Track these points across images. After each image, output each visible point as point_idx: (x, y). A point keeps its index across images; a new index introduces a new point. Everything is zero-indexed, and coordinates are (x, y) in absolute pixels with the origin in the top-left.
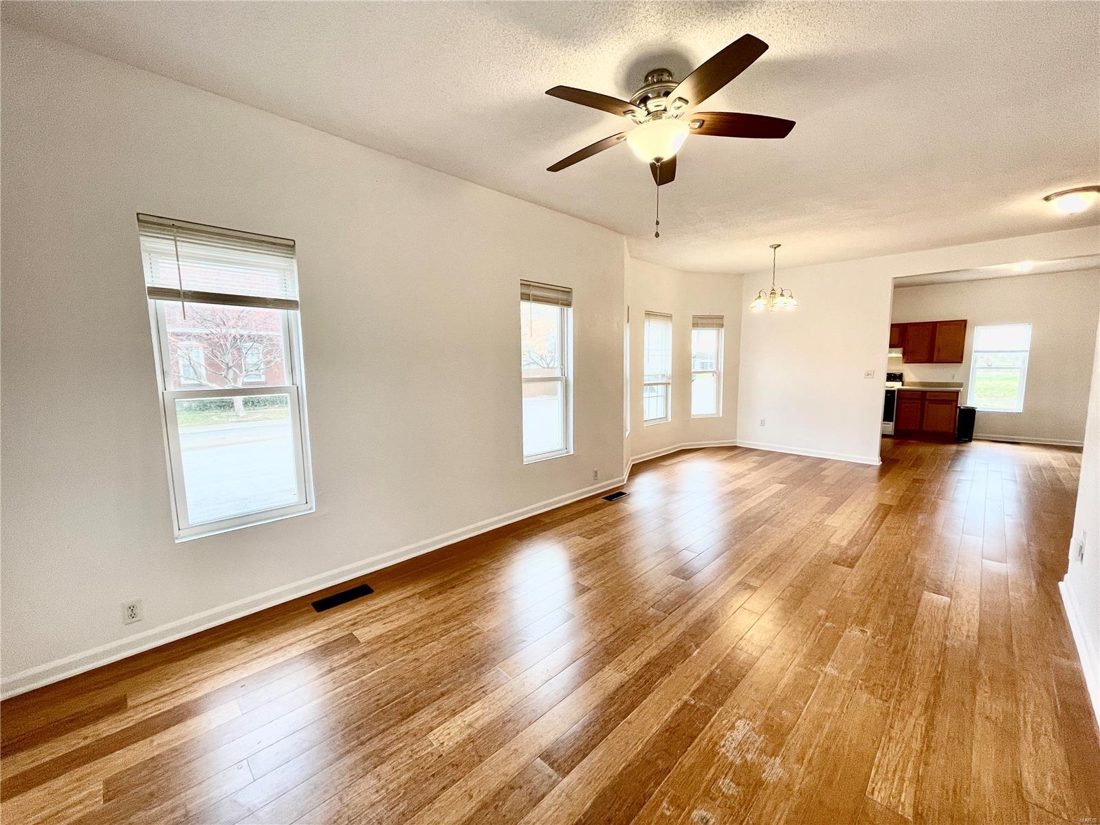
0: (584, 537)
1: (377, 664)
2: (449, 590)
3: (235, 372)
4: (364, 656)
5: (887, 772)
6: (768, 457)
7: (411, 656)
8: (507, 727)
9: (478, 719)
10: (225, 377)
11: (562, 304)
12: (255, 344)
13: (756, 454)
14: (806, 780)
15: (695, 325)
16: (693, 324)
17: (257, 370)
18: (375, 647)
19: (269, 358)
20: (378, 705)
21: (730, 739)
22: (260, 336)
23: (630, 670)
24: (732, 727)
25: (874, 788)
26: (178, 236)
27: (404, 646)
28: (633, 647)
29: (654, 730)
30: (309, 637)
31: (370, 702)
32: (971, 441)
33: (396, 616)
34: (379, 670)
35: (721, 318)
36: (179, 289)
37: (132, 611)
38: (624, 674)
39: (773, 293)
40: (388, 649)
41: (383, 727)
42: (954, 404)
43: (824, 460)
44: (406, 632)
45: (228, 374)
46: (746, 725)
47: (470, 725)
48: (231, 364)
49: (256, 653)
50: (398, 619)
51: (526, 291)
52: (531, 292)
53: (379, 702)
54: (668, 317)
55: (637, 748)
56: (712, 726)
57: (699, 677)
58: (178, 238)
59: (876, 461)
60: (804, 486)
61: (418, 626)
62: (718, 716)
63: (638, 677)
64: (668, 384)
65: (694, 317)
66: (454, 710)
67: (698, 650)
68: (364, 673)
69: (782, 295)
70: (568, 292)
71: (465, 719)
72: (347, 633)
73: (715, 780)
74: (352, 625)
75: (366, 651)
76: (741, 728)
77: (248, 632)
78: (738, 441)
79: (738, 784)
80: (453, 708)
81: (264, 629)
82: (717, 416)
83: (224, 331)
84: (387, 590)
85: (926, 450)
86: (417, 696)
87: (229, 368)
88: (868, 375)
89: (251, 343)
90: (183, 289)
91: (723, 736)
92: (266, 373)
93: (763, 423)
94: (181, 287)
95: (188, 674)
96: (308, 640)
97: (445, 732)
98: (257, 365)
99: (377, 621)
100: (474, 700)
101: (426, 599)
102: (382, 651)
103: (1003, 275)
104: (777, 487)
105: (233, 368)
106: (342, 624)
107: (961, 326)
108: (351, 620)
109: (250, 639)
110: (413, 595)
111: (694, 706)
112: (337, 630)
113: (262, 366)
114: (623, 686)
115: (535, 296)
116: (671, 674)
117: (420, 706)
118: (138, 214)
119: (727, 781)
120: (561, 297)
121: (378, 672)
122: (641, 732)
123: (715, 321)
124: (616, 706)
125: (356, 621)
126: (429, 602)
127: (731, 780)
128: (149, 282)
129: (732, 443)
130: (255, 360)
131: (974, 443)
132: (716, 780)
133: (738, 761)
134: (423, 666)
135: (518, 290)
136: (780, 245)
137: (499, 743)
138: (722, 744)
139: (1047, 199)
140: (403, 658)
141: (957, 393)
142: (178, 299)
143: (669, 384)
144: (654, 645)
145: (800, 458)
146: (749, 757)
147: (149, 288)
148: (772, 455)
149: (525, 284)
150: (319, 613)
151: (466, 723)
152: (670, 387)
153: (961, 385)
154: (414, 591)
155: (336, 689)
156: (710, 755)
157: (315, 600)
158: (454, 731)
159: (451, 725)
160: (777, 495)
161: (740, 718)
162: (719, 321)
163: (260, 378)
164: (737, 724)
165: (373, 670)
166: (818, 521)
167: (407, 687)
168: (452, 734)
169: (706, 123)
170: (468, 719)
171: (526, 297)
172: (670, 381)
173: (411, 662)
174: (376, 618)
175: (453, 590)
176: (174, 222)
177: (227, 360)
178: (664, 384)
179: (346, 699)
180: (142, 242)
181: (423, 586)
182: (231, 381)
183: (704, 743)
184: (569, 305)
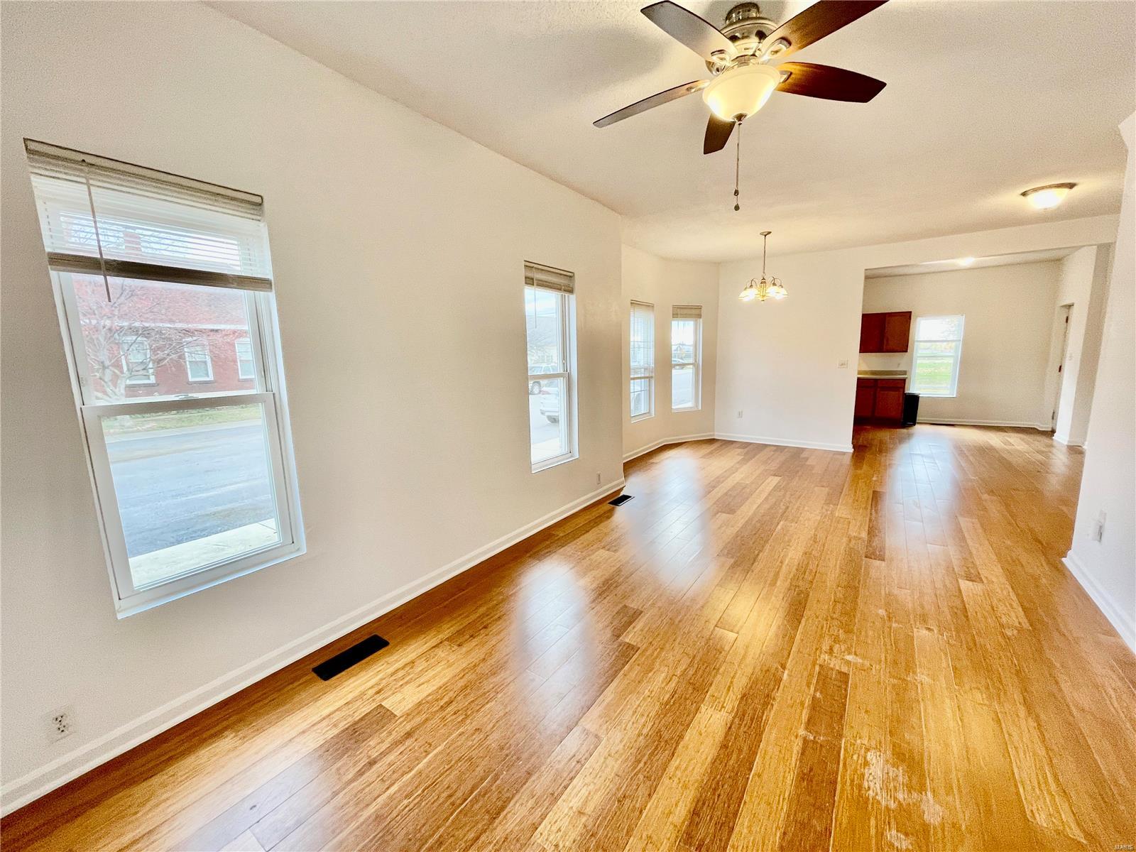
0: (608, 550)
1: (430, 744)
2: (482, 632)
3: (114, 372)
4: (409, 735)
5: (1033, 789)
6: (750, 450)
7: (469, 727)
8: (626, 807)
9: (586, 802)
10: (101, 379)
11: (565, 291)
12: (139, 339)
13: (737, 446)
14: (967, 814)
15: (675, 316)
16: (673, 314)
17: (144, 369)
18: (418, 720)
19: (161, 355)
20: (453, 804)
21: (871, 778)
22: (145, 329)
23: (729, 707)
24: (866, 763)
25: (1032, 811)
26: (93, 179)
27: (455, 713)
28: (719, 676)
29: (789, 782)
30: (324, 719)
31: (441, 800)
32: (915, 425)
33: (431, 673)
34: (435, 752)
35: (699, 308)
36: (99, 256)
37: (61, 724)
38: (723, 713)
39: (763, 282)
40: (436, 720)
41: (471, 835)
42: (901, 390)
43: (803, 450)
44: (451, 694)
45: (104, 374)
46: (878, 758)
47: (581, 813)
48: (107, 363)
49: (256, 753)
50: (434, 677)
51: (530, 275)
52: (537, 275)
53: (453, 799)
54: (649, 306)
55: (782, 808)
56: (845, 764)
57: (802, 704)
58: (91, 182)
59: (849, 449)
60: (797, 478)
61: (461, 683)
62: (845, 750)
63: (740, 715)
64: (649, 378)
65: (674, 307)
66: (552, 794)
67: (786, 672)
68: (418, 760)
69: (774, 284)
70: (571, 277)
71: (571, 805)
72: (374, 705)
73: (880, 834)
74: (378, 692)
75: (408, 728)
76: (874, 761)
77: (234, 723)
78: (716, 433)
79: (906, 835)
80: (550, 791)
81: (257, 715)
82: (696, 409)
83: (94, 322)
84: (405, 639)
85: (884, 435)
86: (498, 782)
87: (104, 368)
88: (842, 365)
89: (134, 338)
90: (105, 257)
91: (863, 775)
92: (157, 375)
93: (740, 415)
94: (101, 254)
95: (165, 801)
96: (324, 723)
97: (555, 828)
98: (145, 363)
99: (407, 683)
100: (571, 775)
101: (459, 645)
102: (429, 725)
103: (950, 268)
104: (774, 481)
105: (110, 367)
106: (363, 693)
107: (906, 317)
108: (372, 687)
109: (241, 734)
110: (441, 643)
111: (814, 742)
112: (358, 703)
113: (151, 365)
114: (730, 728)
115: (539, 280)
116: (772, 705)
117: (508, 795)
118: (25, 140)
119: (894, 832)
120: (563, 282)
121: (436, 756)
122: (776, 783)
123: (694, 312)
124: (734, 756)
125: (380, 687)
126: (464, 649)
127: (897, 831)
128: (52, 245)
129: (711, 435)
130: (140, 358)
131: (917, 426)
132: (882, 834)
133: (893, 805)
134: (490, 737)
135: (522, 272)
136: (770, 233)
137: (625, 831)
138: (867, 787)
139: (1024, 194)
140: (461, 730)
141: (904, 380)
142: (99, 271)
143: (652, 377)
144: (739, 672)
145: (779, 449)
146: (900, 796)
147: (50, 254)
148: (751, 446)
149: (529, 266)
150: (327, 682)
151: (574, 809)
152: (653, 381)
153: (905, 373)
154: (441, 636)
155: (388, 788)
156: (862, 803)
157: (316, 665)
158: (564, 823)
159: (557, 816)
160: (776, 488)
161: (868, 750)
162: (697, 312)
163: (149, 379)
164: (869, 758)
165: (427, 753)
166: (829, 512)
167: (479, 771)
168: (563, 829)
169: (793, 76)
170: (576, 803)
171: (530, 281)
172: (653, 375)
173: (473, 735)
174: (405, 680)
175: (487, 631)
176: (82, 157)
177: (102, 358)
178: (647, 377)
179: (406, 802)
180: (34, 184)
181: (447, 630)
182: (110, 384)
183: (848, 787)
184: (571, 291)
